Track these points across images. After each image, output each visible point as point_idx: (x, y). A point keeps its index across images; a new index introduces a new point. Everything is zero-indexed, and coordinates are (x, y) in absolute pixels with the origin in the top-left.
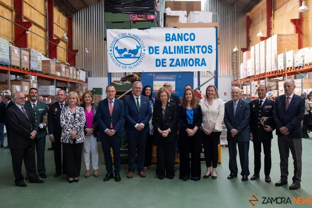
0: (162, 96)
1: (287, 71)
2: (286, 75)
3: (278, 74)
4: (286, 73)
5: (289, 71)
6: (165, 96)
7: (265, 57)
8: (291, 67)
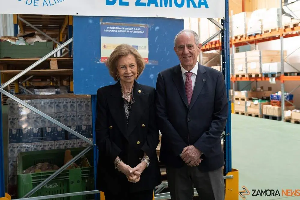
0: (125, 67)
1: (235, 40)
2: (233, 46)
3: (219, 44)
4: (232, 44)
5: (237, 41)
6: (131, 66)
7: (199, 23)
8: (241, 35)
